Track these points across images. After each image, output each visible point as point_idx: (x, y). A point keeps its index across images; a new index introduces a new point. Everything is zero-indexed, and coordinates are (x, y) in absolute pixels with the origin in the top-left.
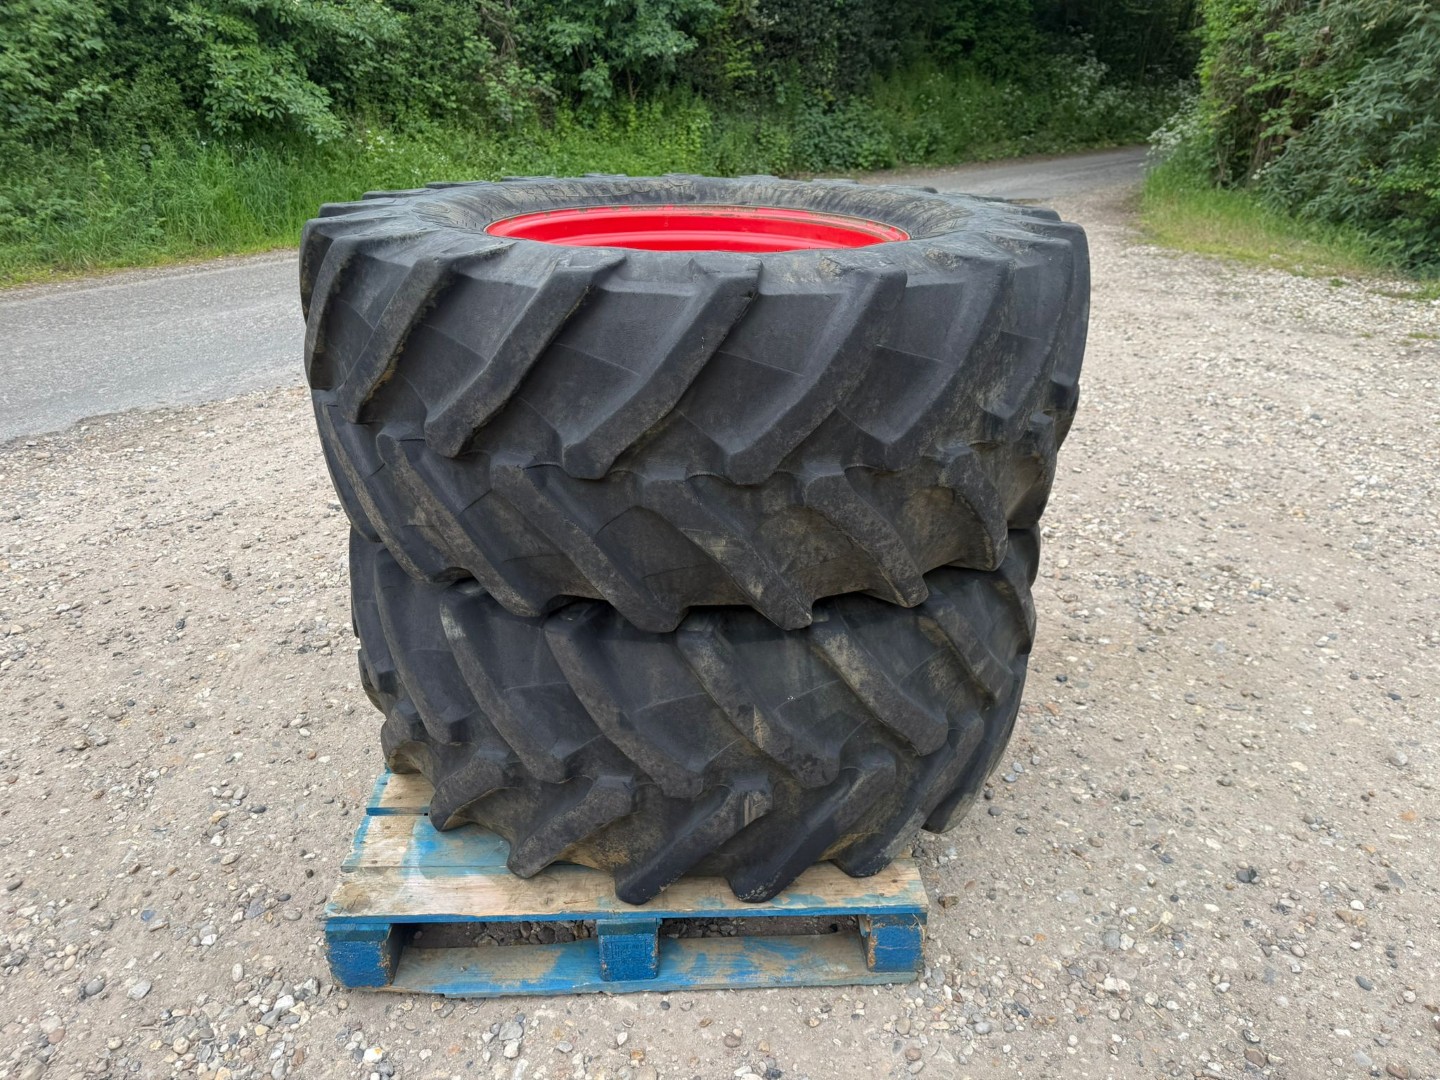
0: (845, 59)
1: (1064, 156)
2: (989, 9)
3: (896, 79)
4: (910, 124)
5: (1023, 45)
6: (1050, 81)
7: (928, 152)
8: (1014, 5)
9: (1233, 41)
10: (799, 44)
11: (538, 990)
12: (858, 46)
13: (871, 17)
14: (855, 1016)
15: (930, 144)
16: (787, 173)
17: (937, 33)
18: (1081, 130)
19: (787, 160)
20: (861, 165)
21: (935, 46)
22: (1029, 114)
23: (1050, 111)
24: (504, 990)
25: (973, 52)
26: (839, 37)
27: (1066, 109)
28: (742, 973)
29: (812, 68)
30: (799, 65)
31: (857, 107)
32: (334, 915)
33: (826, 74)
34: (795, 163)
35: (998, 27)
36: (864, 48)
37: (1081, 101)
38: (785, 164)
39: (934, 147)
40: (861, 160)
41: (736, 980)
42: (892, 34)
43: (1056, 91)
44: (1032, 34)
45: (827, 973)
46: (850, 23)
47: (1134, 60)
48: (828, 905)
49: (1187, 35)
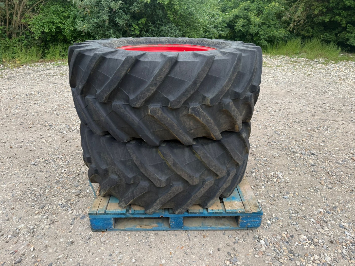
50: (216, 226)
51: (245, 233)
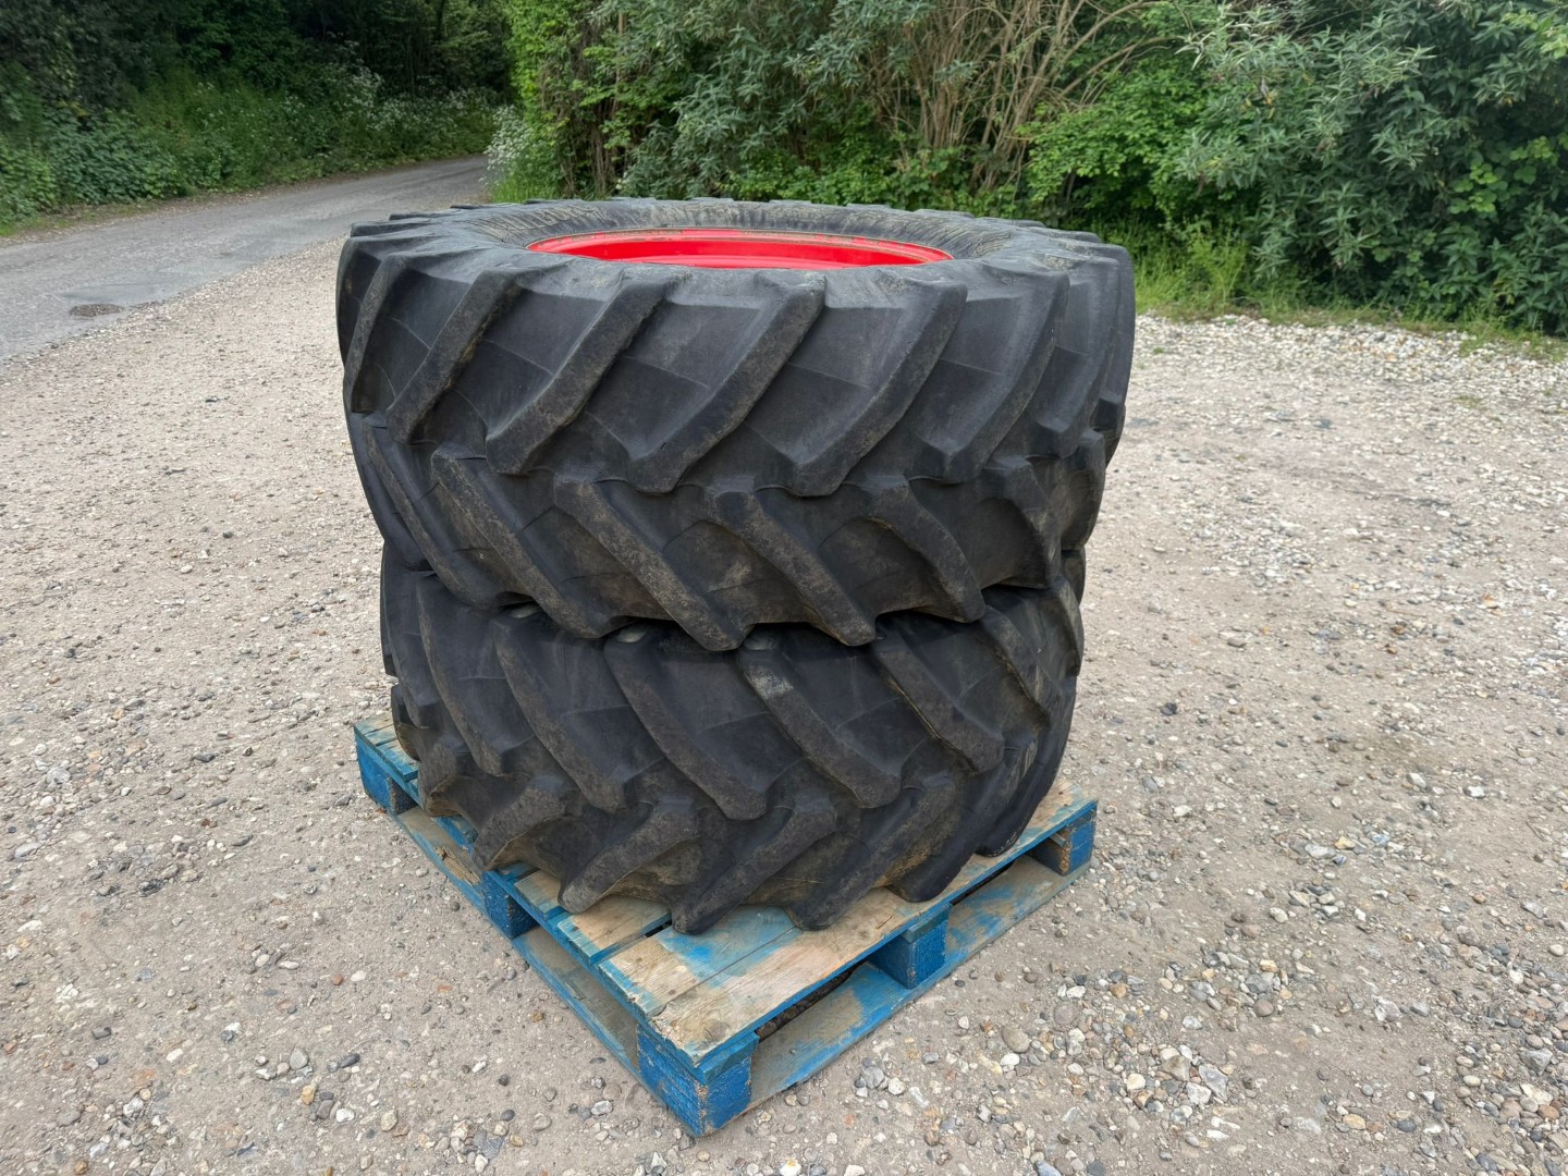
0: (86, 64)
1: (369, 174)
2: (239, 10)
3: (154, 88)
4: (190, 143)
5: (287, 52)
6: (327, 92)
7: (224, 176)
8: (265, 7)
9: (553, 54)
10: (20, 44)
11: (868, 1029)
12: (99, 49)
13: (106, 13)
14: (1078, 914)
15: (225, 166)
16: (56, 208)
17: (185, 35)
18: (375, 145)
19: (51, 190)
20: (149, 192)
21: (185, 51)
22: (317, 129)
23: (336, 124)
24: (842, 1046)
25: (234, 58)
26: (72, 37)
27: (353, 122)
28: (992, 926)
29: (46, 75)
30: (25, 70)
31: (119, 124)
32: (705, 1052)
33: (67, 83)
34: (63, 195)
35: (254, 30)
36: (107, 52)
37: (369, 115)
38: (52, 196)
39: (228, 169)
40: (147, 187)
41: (991, 934)
42: (134, 36)
43: (336, 103)
44: (294, 40)
45: (1041, 893)
46: (83, 19)
47: (403, 70)
48: (1046, 830)
49: (445, 45)
50: (593, 1011)
51: (655, 1119)
